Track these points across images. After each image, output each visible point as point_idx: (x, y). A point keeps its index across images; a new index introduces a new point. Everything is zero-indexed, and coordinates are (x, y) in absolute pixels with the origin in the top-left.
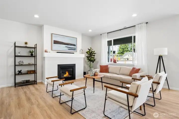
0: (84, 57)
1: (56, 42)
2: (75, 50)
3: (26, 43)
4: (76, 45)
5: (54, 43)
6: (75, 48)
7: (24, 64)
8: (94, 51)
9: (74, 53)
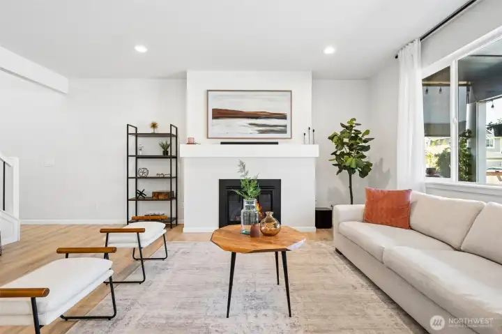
0: (318, 156)
1: (219, 114)
2: (285, 132)
3: (154, 126)
4: (288, 117)
5: (215, 117)
6: (285, 126)
7: (149, 176)
8: (367, 132)
9: (277, 143)
